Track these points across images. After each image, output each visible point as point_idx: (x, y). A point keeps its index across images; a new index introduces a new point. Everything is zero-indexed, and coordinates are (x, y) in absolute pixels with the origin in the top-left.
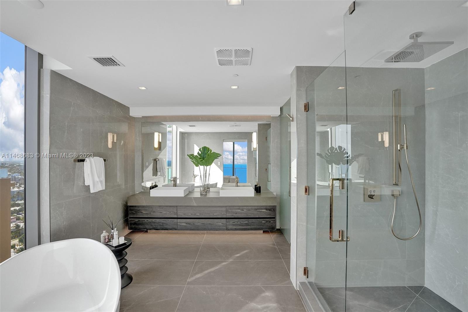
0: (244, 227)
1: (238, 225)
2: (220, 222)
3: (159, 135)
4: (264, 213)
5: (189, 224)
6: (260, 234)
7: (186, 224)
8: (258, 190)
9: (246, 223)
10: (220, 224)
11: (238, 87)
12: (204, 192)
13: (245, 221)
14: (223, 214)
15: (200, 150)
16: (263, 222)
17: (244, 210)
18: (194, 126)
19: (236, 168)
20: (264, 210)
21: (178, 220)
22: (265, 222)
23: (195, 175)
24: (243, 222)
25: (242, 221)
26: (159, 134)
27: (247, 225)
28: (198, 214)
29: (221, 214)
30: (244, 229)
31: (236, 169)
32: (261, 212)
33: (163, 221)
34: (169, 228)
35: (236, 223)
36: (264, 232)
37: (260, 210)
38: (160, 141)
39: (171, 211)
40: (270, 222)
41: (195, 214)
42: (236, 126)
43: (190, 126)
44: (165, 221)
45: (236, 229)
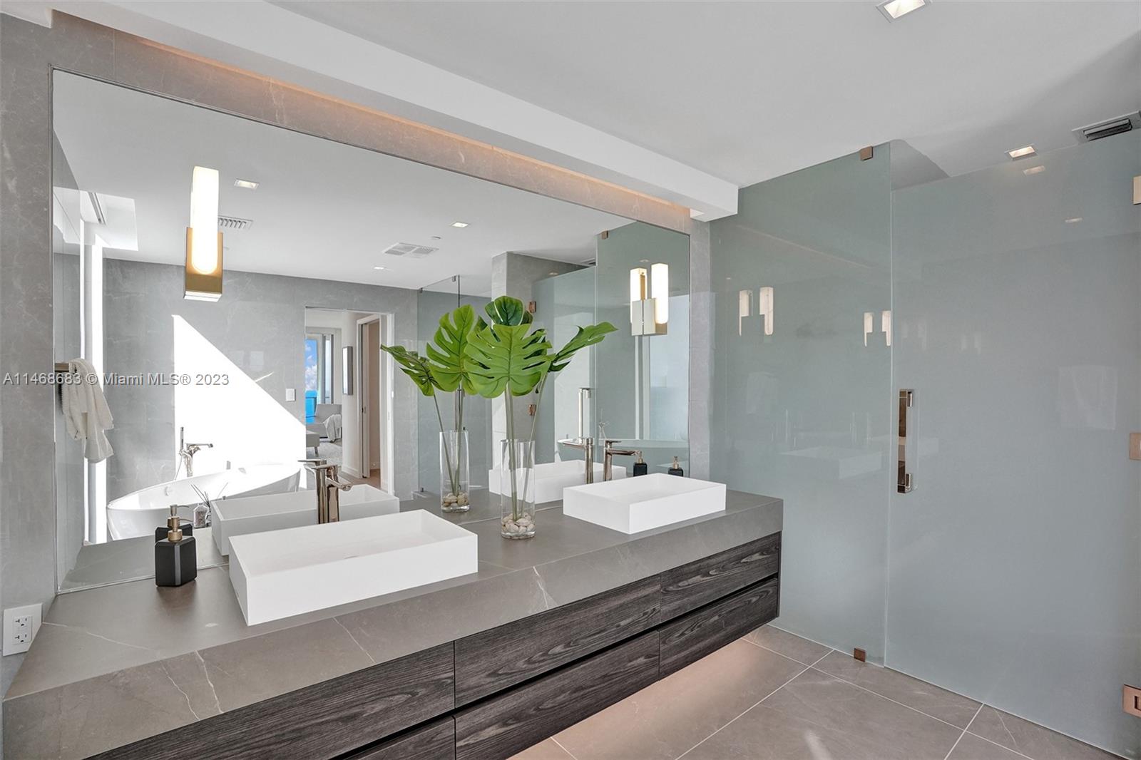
0: (701, 645)
1: (693, 639)
2: (638, 656)
4: (756, 567)
5: (517, 718)
7: (504, 724)
9: (714, 623)
10: (641, 660)
13: (714, 616)
14: (649, 611)
16: (754, 600)
17: (711, 573)
20: (757, 556)
21: (462, 719)
22: (758, 598)
24: (707, 623)
25: (705, 618)
27: (716, 628)
28: (558, 649)
29: (644, 615)
32: (751, 563)
35: (688, 633)
37: (750, 559)
39: (416, 685)
40: (768, 592)
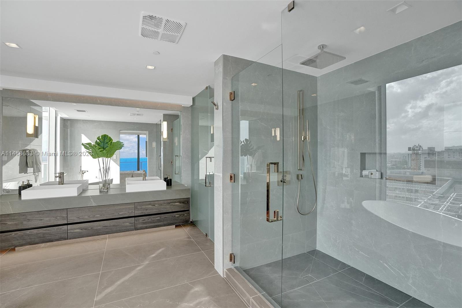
0: (155, 224)
1: (149, 222)
2: (127, 223)
3: (35, 118)
4: (178, 207)
5: (86, 229)
6: (173, 229)
7: (82, 230)
8: (169, 182)
9: (158, 219)
10: (128, 224)
11: (155, 68)
12: (105, 189)
13: (158, 217)
14: (130, 212)
15: (98, 138)
16: (177, 216)
17: (156, 205)
18: (84, 111)
19: (141, 163)
20: (178, 204)
21: (69, 226)
22: (179, 216)
23: (83, 171)
24: (155, 219)
25: (154, 217)
26: (35, 116)
27: (159, 221)
28: (98, 216)
29: (128, 212)
30: (156, 226)
31: (143, 163)
32: (175, 205)
33: (44, 231)
34: (54, 239)
35: (147, 220)
36: (176, 226)
37: (174, 204)
38: (37, 125)
39: (57, 216)
40: (184, 215)
41: (94, 216)
42: (137, 115)
43: (78, 111)
44: (48, 230)
45: (147, 228)
